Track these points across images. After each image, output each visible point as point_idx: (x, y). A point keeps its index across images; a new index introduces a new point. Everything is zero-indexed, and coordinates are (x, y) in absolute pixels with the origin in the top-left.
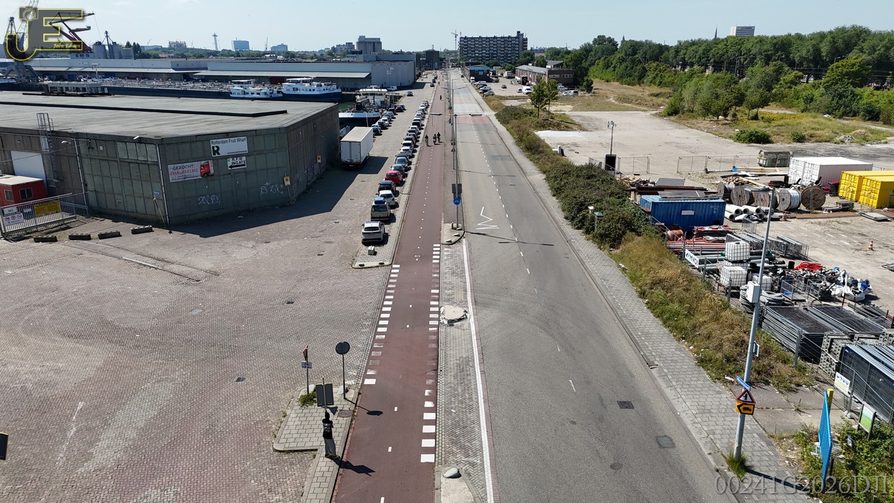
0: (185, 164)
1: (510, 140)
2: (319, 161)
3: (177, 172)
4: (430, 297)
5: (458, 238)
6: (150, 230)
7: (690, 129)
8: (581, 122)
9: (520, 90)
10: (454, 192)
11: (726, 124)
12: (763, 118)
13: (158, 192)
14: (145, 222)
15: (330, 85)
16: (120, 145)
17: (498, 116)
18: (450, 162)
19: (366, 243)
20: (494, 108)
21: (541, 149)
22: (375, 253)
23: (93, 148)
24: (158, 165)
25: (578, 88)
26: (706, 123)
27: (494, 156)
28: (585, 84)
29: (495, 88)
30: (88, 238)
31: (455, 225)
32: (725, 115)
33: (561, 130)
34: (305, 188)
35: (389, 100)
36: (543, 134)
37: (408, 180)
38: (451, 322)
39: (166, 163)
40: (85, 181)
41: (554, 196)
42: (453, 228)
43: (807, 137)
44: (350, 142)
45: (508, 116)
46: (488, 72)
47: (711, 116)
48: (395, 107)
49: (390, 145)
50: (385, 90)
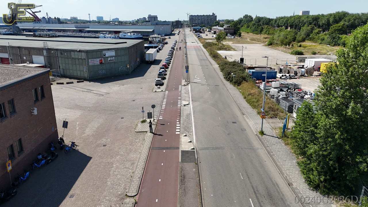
0: (94, 59)
1: (207, 54)
2: (138, 60)
3: (92, 62)
4: (178, 99)
5: (187, 84)
6: (83, 82)
7: (275, 50)
8: (235, 48)
9: (213, 36)
10: (186, 69)
11: (289, 48)
12: (303, 46)
13: (85, 69)
14: (81, 79)
15: (138, 34)
16: (72, 53)
17: (203, 46)
18: (185, 61)
19: (156, 85)
20: (202, 43)
21: (218, 57)
22: (160, 88)
23: (62, 54)
24: (85, 59)
25: (236, 35)
26: (282, 48)
27: (201, 59)
28: (238, 34)
29: (203, 35)
30: (63, 84)
31: (186, 80)
32: (289, 45)
33: (227, 51)
34: (133, 69)
35: (161, 40)
36: (220, 52)
37: (170, 67)
38: (185, 105)
39: (88, 59)
40: (59, 65)
41: (221, 71)
42: (186, 81)
43: (317, 53)
44: (149, 54)
45: (207, 45)
46: (200, 29)
47: (284, 46)
48: (164, 42)
49: (163, 55)
50: (160, 36)
